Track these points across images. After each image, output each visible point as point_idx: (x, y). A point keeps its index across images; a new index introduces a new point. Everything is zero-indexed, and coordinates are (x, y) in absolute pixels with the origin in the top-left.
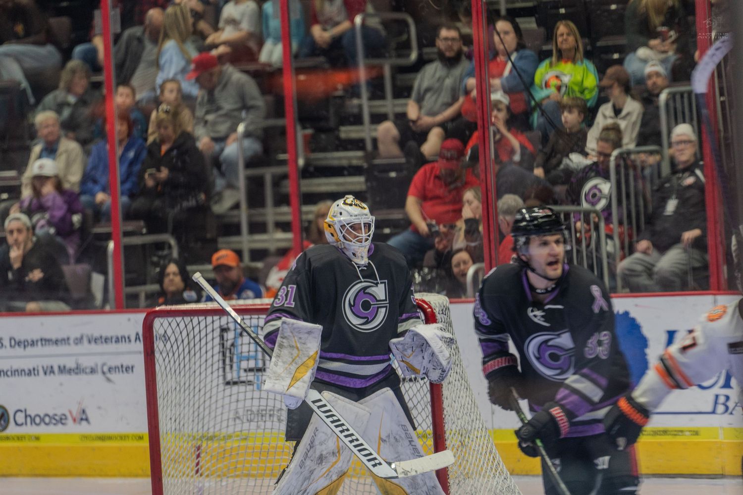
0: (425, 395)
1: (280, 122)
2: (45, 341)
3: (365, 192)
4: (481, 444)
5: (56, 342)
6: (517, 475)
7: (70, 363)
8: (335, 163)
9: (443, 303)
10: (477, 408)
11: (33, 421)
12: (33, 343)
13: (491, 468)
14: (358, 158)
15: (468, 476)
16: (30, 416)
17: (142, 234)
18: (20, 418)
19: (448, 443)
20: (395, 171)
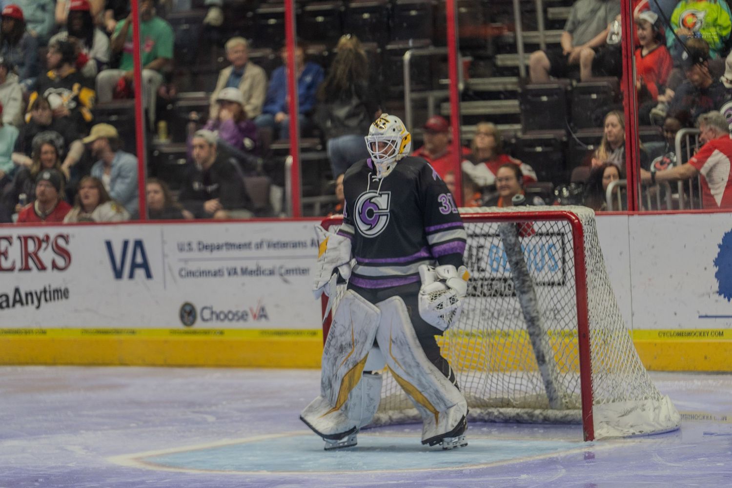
0: (572, 298)
1: (441, 51)
2: (230, 246)
3: (519, 114)
4: (622, 342)
5: (240, 247)
6: (654, 370)
7: (252, 266)
8: (492, 88)
9: (589, 215)
10: (619, 310)
11: (218, 317)
12: (219, 247)
13: (631, 365)
14: (513, 83)
15: (610, 371)
16: (215, 313)
17: (318, 151)
18: (207, 313)
19: (592, 341)
20: (547, 95)
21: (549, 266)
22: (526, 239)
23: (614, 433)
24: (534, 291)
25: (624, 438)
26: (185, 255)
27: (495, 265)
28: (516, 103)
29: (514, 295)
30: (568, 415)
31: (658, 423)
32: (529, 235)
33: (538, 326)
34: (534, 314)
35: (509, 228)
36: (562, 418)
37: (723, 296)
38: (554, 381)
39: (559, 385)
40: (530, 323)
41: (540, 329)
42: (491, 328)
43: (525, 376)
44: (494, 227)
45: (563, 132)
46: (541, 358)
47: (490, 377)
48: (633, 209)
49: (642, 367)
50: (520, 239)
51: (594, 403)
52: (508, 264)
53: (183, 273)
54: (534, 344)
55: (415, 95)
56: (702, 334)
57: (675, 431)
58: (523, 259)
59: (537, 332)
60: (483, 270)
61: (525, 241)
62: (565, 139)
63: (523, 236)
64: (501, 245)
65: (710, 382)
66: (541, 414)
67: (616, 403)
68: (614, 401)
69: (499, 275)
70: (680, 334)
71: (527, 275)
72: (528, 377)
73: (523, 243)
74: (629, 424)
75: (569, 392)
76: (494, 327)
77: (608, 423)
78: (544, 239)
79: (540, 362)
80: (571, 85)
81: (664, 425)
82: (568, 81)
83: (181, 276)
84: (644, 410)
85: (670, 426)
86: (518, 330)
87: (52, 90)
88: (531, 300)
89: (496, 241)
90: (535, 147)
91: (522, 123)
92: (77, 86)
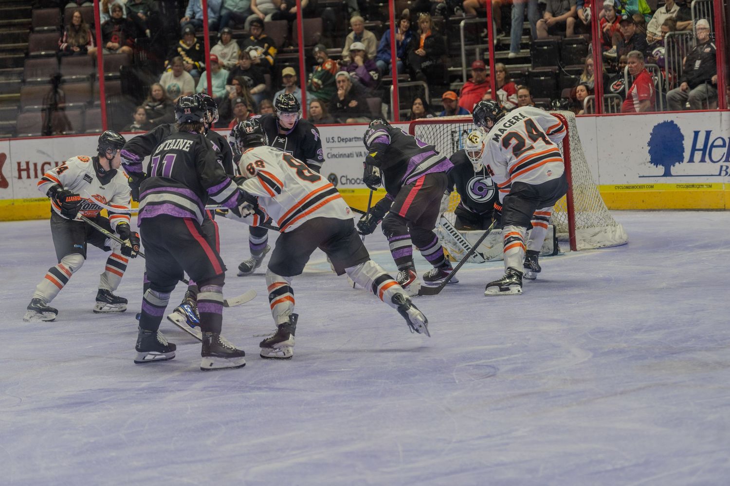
1: (484, 20)
3: (530, 57)
4: (592, 192)
6: (613, 210)
9: (571, 116)
10: (590, 173)
11: (351, 182)
12: (350, 140)
13: (598, 205)
15: (585, 210)
16: (349, 179)
17: (408, 81)
18: (344, 180)
19: (574, 192)
20: (547, 46)
23: (588, 246)
25: (594, 249)
26: (331, 145)
28: (529, 50)
31: (615, 241)
37: (653, 164)
39: (555, 218)
45: (557, 67)
48: (599, 113)
49: (605, 207)
51: (576, 228)
53: (329, 156)
55: (468, 47)
56: (641, 187)
57: (625, 244)
62: (557, 72)
65: (645, 215)
67: (589, 229)
68: (588, 227)
70: (627, 187)
74: (598, 241)
75: (561, 222)
77: (584, 240)
80: (561, 39)
81: (618, 241)
83: (329, 158)
84: (606, 232)
85: (622, 241)
87: (251, 47)
90: (540, 77)
91: (532, 62)
92: (266, 45)
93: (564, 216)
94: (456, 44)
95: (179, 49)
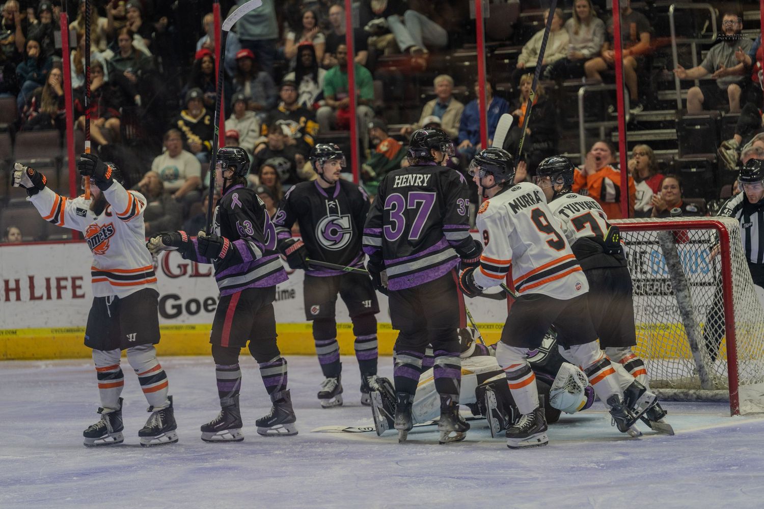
1: (611, 87)
3: (677, 140)
8: (654, 119)
9: (734, 224)
14: (672, 115)
15: (752, 357)
19: (737, 332)
20: (700, 125)
21: (702, 269)
22: (682, 246)
23: (756, 409)
24: (689, 290)
27: (656, 268)
28: (674, 131)
29: (672, 293)
30: (717, 394)
32: (684, 241)
33: (692, 319)
34: (688, 309)
35: (667, 235)
36: (712, 396)
38: (705, 366)
39: (710, 369)
40: (685, 317)
41: (693, 321)
42: (652, 321)
43: (681, 362)
44: (653, 235)
45: (714, 155)
46: (694, 346)
47: (651, 362)
50: (677, 245)
51: (739, 384)
52: (666, 266)
54: (688, 334)
55: (588, 125)
58: (679, 261)
59: (691, 324)
60: (645, 273)
61: (681, 247)
62: (715, 161)
63: (679, 243)
64: (660, 250)
66: (695, 393)
67: (759, 384)
68: (756, 383)
69: (659, 277)
71: (683, 275)
72: (684, 362)
73: (679, 248)
75: (718, 375)
76: (654, 320)
77: (751, 401)
78: (697, 246)
79: (694, 349)
80: (721, 115)
82: (718, 112)
86: (675, 322)
87: (283, 121)
88: (686, 296)
89: (655, 247)
90: (690, 168)
91: (679, 148)
92: (303, 119)
93: (722, 366)
94: (572, 120)
95: (180, 123)
